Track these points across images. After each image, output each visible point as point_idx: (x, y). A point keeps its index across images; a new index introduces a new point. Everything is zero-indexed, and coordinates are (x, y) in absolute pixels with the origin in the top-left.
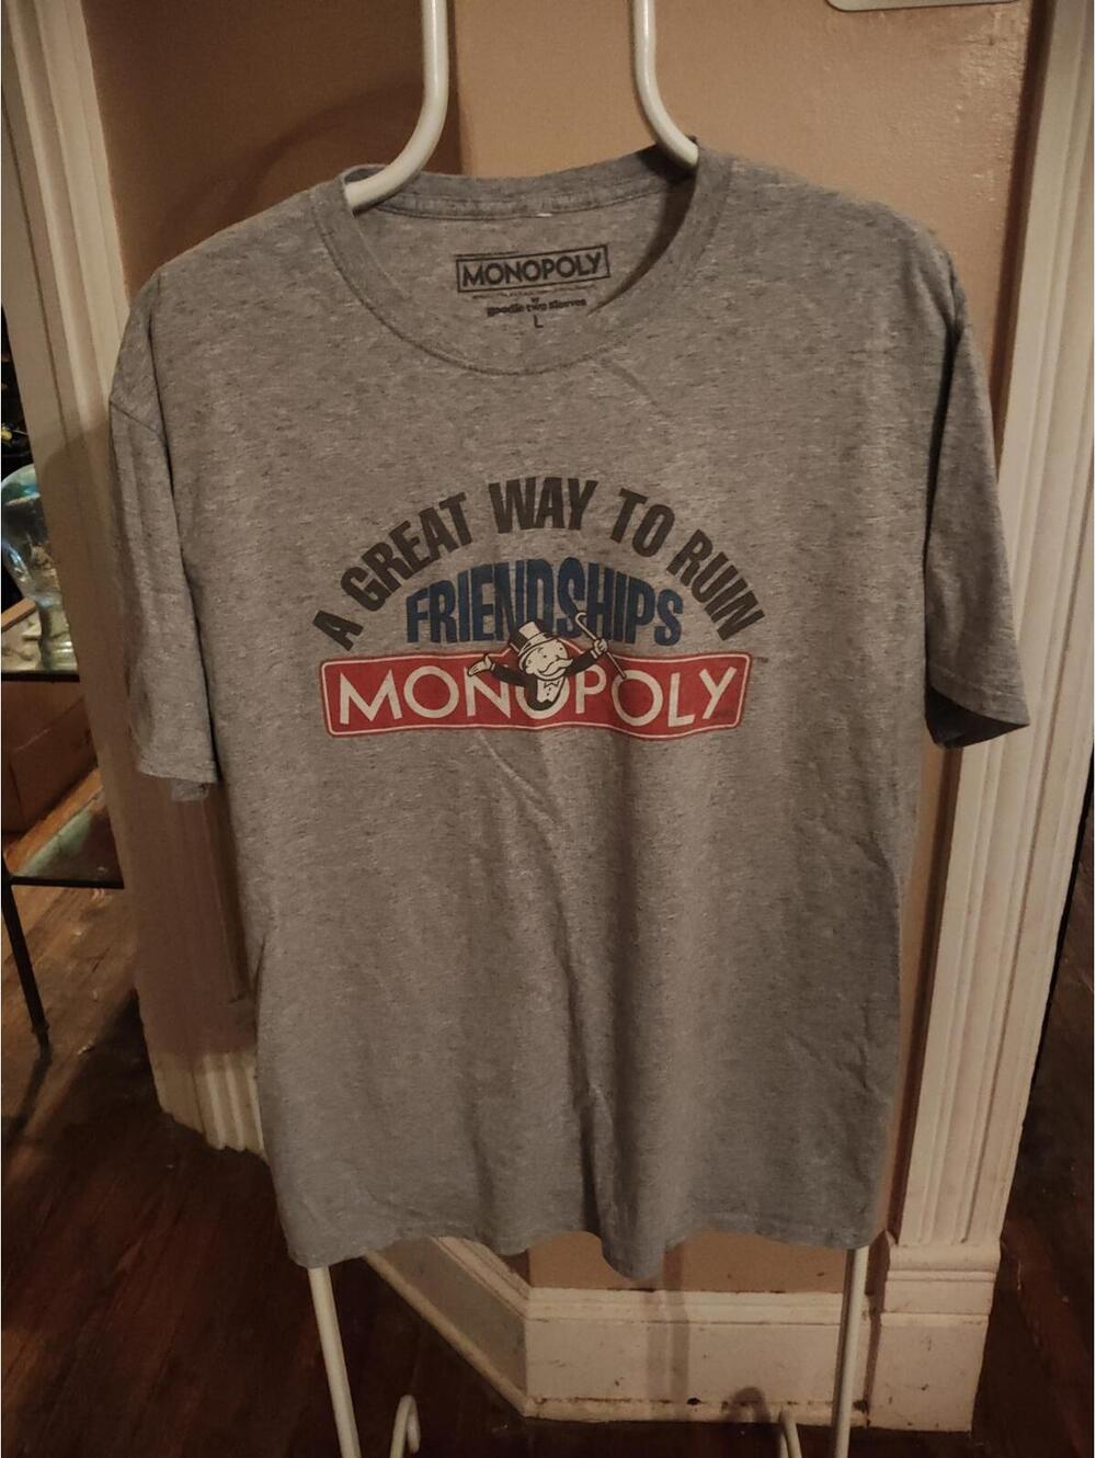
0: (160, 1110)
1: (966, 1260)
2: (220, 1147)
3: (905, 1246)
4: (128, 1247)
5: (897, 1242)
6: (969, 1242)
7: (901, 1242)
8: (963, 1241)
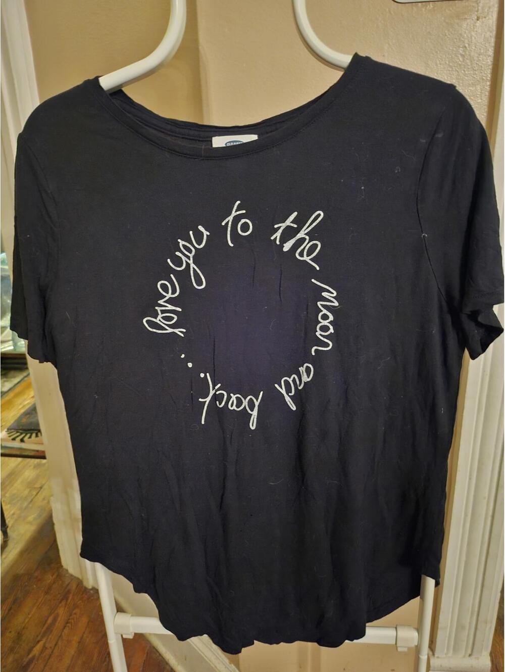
0: (62, 566)
1: (472, 667)
2: (90, 587)
3: (438, 657)
4: (38, 642)
5: (434, 654)
6: (473, 657)
7: (436, 656)
8: (470, 655)
